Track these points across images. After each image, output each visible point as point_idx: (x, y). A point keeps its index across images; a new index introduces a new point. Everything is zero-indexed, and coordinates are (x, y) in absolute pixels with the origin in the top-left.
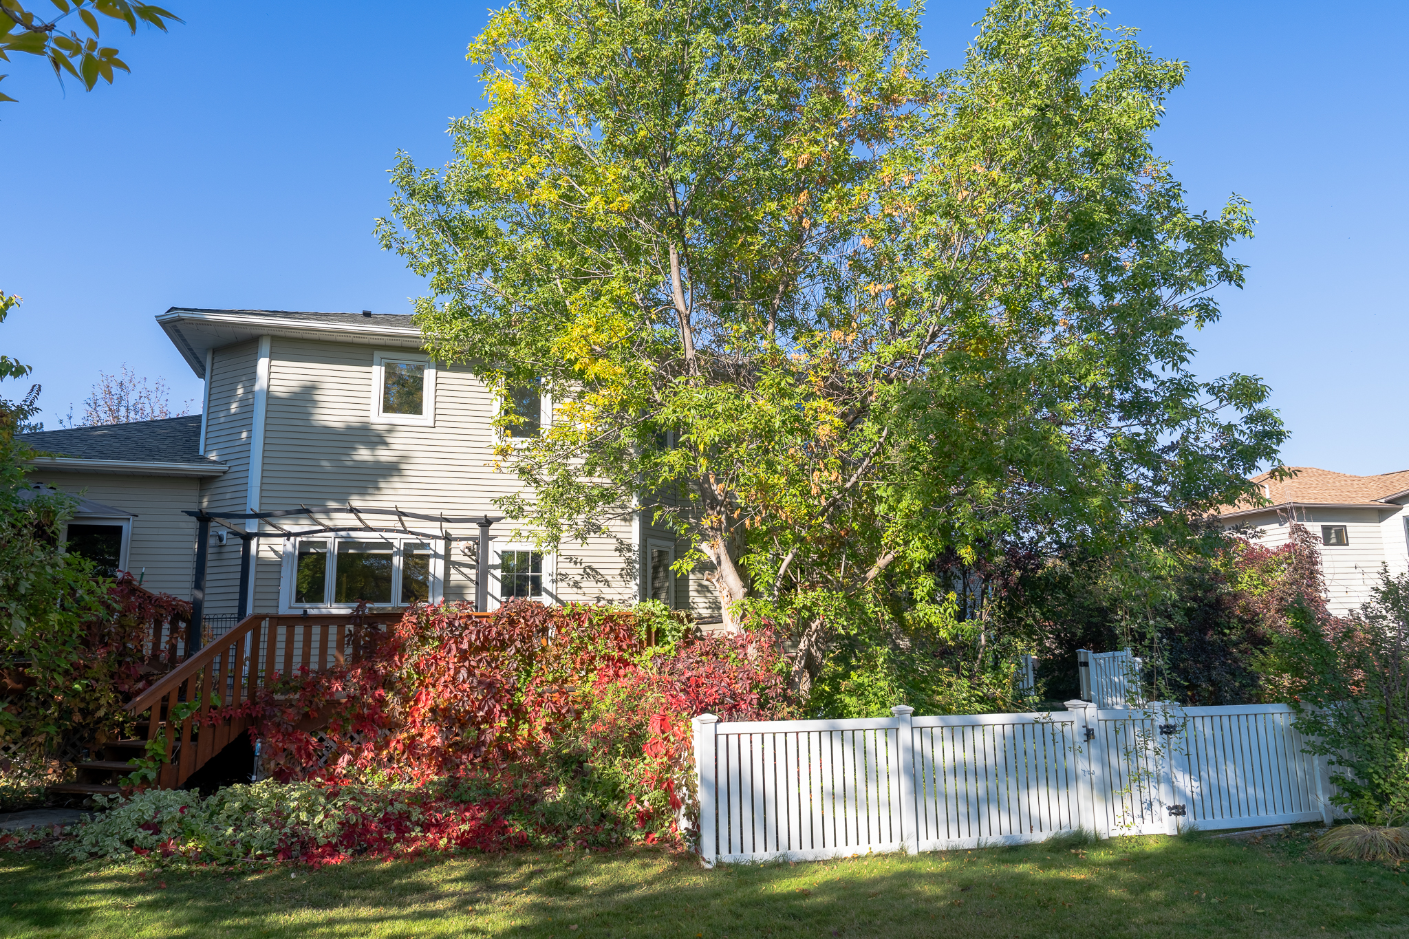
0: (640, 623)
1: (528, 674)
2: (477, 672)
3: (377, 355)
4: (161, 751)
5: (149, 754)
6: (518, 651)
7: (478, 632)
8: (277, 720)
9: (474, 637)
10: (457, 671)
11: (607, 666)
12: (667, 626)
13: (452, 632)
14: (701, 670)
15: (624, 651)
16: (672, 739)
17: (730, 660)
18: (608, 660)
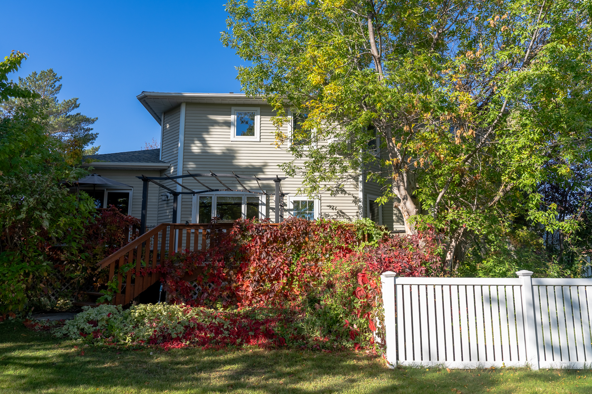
0: (358, 230)
1: (298, 256)
2: (271, 254)
3: (233, 108)
4: (115, 287)
5: (109, 288)
6: (292, 243)
7: (271, 233)
8: (172, 275)
9: (269, 236)
10: (261, 253)
11: (340, 252)
12: (374, 232)
13: (257, 232)
14: (392, 254)
15: (350, 244)
16: (369, 288)
17: (409, 249)
18: (340, 249)
